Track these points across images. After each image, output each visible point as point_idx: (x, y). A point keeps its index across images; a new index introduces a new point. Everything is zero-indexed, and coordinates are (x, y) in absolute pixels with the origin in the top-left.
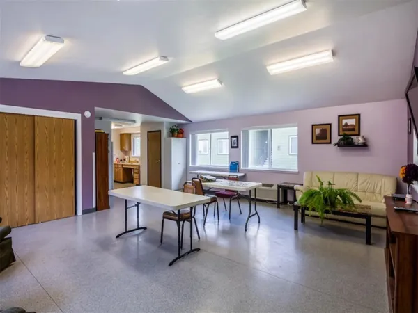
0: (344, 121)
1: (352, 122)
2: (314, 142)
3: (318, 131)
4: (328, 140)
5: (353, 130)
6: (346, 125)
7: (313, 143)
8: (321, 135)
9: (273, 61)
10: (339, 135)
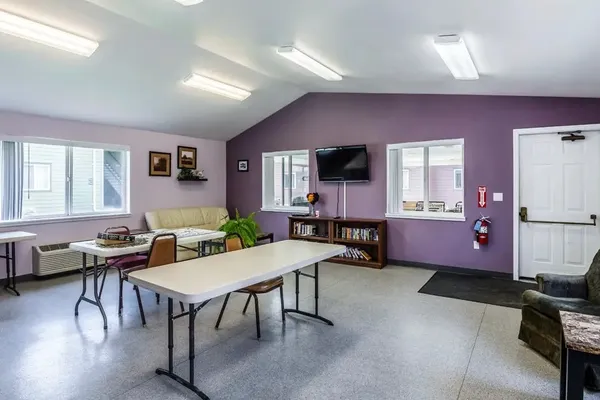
0: (184, 153)
1: (189, 155)
2: (153, 172)
3: (156, 161)
4: (167, 173)
5: (191, 163)
6: (185, 157)
7: (150, 175)
8: (159, 166)
9: (204, 73)
10: (178, 168)
